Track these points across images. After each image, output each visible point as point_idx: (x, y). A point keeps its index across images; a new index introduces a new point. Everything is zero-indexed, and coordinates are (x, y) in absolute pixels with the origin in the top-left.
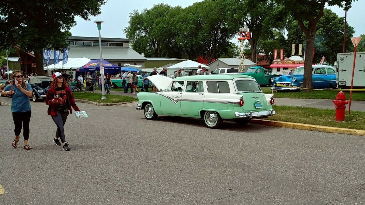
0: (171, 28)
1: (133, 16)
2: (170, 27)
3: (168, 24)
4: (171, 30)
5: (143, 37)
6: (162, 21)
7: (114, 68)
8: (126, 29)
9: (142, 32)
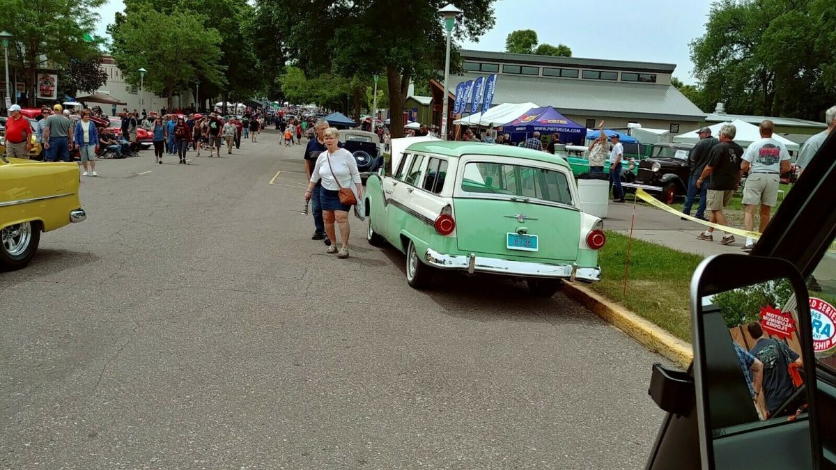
0: (814, 41)
1: (719, 8)
2: (812, 37)
3: (807, 30)
4: (813, 45)
5: (736, 62)
6: (790, 23)
7: (570, 129)
8: (696, 41)
9: (736, 50)
